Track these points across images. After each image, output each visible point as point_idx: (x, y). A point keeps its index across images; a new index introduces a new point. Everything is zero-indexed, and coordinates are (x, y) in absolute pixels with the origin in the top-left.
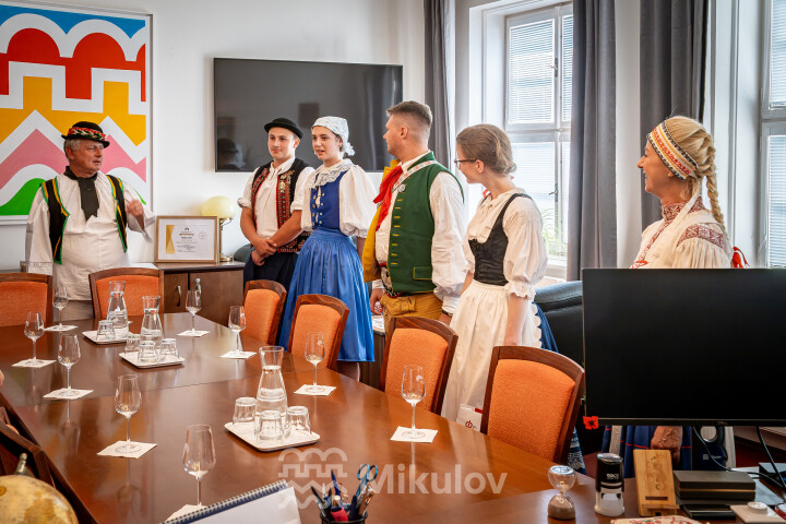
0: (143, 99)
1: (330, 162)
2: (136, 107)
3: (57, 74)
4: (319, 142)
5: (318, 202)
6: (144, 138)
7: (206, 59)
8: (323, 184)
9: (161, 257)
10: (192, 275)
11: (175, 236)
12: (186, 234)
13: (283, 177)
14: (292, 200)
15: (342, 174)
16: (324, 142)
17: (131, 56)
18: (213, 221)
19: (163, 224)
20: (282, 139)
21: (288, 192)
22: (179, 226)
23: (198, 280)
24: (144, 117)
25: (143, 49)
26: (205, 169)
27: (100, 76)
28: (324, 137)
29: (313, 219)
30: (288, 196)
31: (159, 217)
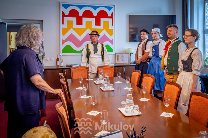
0: (112, 25)
1: (156, 39)
2: (111, 27)
3: (93, 20)
4: (154, 35)
5: (154, 50)
6: (112, 34)
7: (127, 15)
8: (155, 45)
9: (116, 63)
10: (123, 67)
11: (119, 58)
12: (122, 57)
13: (144, 44)
14: (145, 49)
15: (160, 43)
16: (155, 35)
17: (109, 15)
18: (128, 54)
19: (117, 55)
20: (143, 34)
21: (144, 47)
22: (120, 55)
23: (124, 68)
24: (112, 29)
25: (112, 13)
26: (127, 41)
27: (103, 20)
28: (155, 33)
29: (153, 54)
30: (144, 48)
31: (116, 53)
